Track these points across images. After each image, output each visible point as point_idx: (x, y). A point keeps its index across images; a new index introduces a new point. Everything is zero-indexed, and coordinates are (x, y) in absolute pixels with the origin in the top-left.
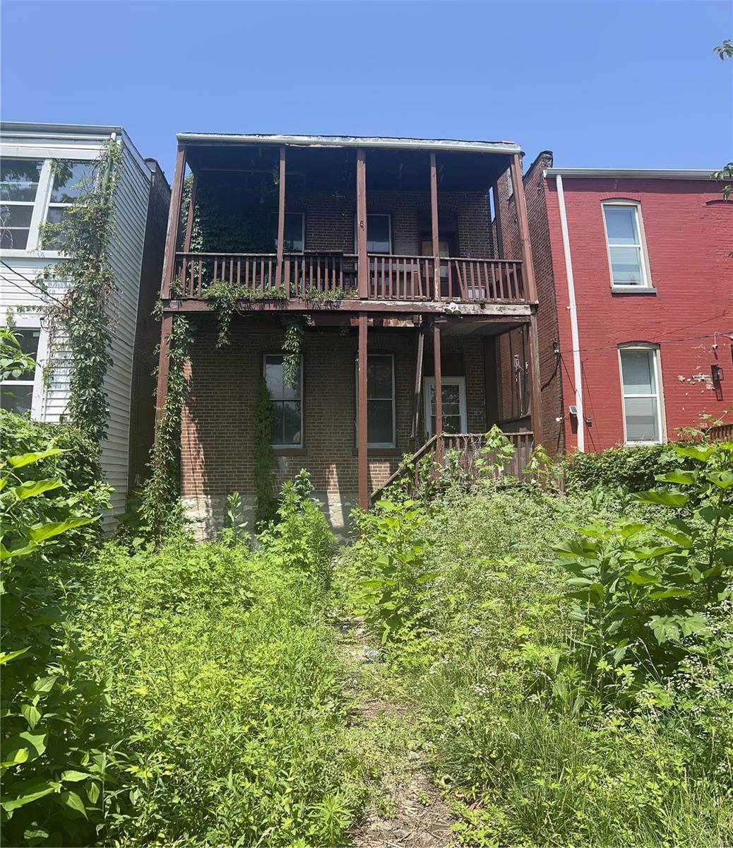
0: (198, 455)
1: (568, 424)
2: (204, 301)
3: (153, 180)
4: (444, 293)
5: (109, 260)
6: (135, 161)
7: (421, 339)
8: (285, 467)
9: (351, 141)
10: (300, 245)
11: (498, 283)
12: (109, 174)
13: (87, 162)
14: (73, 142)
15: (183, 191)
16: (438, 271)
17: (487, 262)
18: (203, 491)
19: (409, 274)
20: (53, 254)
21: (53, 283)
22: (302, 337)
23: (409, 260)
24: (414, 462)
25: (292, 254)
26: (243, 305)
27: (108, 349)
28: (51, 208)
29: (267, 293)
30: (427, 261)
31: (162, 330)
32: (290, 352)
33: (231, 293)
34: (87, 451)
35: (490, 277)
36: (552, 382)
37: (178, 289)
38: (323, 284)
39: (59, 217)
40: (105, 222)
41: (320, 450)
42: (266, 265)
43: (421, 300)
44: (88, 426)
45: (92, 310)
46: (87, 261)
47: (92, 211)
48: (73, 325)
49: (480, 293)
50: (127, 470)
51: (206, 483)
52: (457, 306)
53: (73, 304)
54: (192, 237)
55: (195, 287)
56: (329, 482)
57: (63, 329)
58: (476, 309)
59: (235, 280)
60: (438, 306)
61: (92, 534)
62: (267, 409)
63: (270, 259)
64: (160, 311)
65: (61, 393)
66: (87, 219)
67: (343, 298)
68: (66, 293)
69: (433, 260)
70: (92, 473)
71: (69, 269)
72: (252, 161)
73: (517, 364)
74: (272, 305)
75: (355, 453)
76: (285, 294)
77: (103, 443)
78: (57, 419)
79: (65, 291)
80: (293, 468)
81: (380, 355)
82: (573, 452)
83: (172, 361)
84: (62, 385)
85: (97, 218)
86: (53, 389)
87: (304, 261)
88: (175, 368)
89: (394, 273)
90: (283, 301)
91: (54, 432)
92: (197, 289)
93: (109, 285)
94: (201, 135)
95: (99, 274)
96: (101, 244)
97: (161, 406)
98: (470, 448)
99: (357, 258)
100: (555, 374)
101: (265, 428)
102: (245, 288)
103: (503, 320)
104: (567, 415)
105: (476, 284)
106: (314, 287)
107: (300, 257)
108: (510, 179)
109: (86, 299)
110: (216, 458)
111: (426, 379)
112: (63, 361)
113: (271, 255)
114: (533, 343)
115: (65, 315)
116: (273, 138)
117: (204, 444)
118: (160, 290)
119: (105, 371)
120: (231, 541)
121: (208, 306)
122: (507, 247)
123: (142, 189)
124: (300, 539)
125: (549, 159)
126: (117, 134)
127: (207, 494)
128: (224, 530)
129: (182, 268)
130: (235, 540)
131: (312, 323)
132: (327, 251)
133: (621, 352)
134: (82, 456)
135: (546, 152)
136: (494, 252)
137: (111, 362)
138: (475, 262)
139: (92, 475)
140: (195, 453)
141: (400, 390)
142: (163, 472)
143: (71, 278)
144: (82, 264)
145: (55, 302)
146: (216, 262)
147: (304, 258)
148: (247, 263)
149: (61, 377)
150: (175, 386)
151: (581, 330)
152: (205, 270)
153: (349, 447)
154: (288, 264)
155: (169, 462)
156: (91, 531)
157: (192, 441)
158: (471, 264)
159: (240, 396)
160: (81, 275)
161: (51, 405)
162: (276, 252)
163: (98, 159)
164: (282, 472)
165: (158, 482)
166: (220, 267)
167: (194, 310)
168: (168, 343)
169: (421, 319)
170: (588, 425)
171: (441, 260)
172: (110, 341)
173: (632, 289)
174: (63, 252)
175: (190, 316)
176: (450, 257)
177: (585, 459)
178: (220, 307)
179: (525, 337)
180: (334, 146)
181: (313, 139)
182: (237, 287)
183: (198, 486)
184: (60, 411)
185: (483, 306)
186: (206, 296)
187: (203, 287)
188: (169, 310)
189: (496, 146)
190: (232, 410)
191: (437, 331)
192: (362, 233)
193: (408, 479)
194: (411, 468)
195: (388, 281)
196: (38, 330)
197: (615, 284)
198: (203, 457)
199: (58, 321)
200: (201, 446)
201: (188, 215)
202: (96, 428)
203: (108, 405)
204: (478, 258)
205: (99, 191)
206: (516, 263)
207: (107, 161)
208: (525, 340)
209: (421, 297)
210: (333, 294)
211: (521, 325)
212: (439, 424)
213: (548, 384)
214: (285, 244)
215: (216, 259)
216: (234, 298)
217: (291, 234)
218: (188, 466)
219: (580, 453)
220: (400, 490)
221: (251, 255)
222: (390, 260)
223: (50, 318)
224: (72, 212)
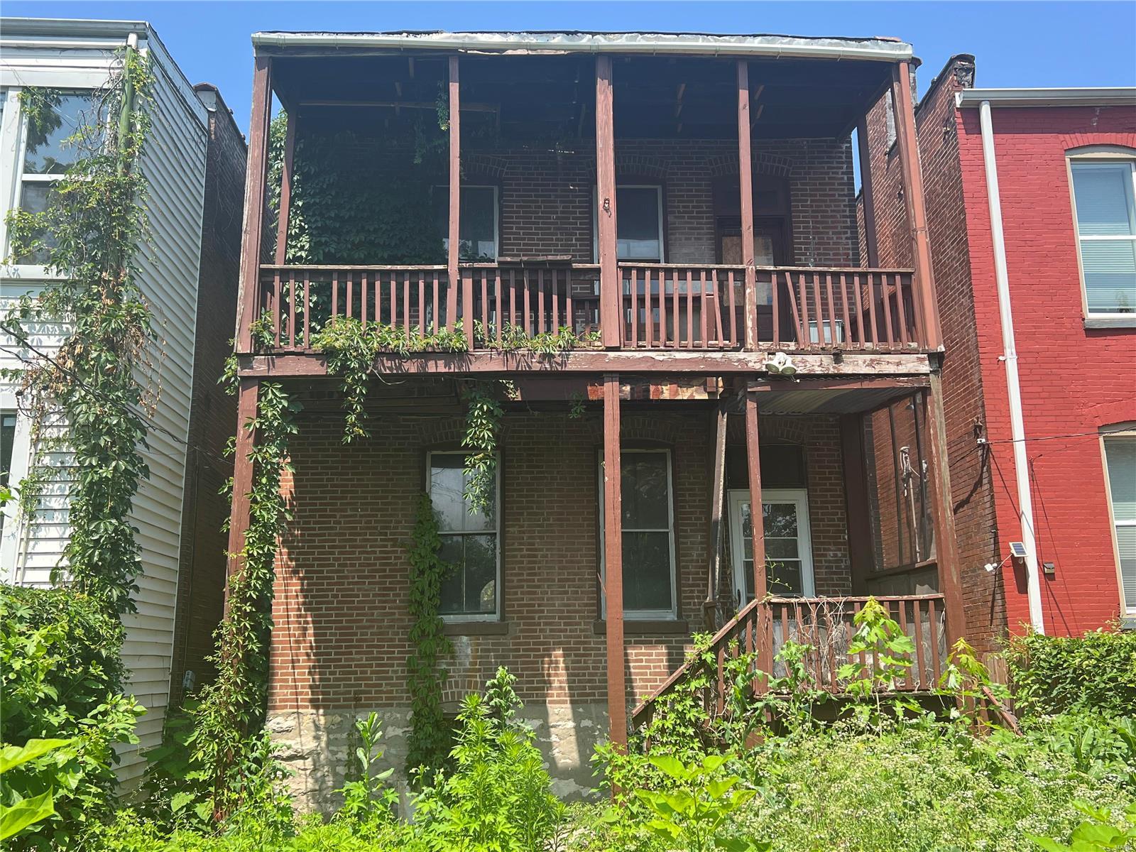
0: (304, 635)
1: (1009, 575)
2: (316, 355)
3: (212, 129)
4: (764, 334)
5: (137, 282)
6: (176, 90)
7: (722, 421)
8: (467, 656)
9: (585, 41)
10: (491, 248)
11: (866, 314)
12: (130, 116)
13: (86, 93)
14: (57, 53)
15: (270, 146)
16: (754, 294)
17: (846, 274)
18: (311, 701)
19: (697, 300)
20: (35, 271)
21: (37, 327)
22: (498, 420)
23: (696, 273)
24: (714, 649)
25: (476, 265)
26: (388, 364)
27: (140, 448)
28: (26, 184)
29: (431, 341)
30: (731, 275)
31: (239, 412)
32: (477, 449)
33: (365, 341)
34: (97, 638)
35: (852, 304)
36: (975, 497)
37: (266, 334)
38: (535, 323)
39: (43, 201)
40: (128, 209)
41: (534, 624)
42: (429, 288)
43: (721, 349)
44: (102, 589)
45: (109, 376)
46: (98, 283)
47: (103, 189)
48: (76, 403)
49: (833, 333)
50: (169, 664)
51: (318, 687)
52: (789, 359)
53: (75, 365)
54: (289, 237)
55: (298, 331)
56: (550, 682)
57: (59, 412)
58: (825, 363)
59: (371, 317)
60: (753, 359)
61: (95, 795)
62: (434, 550)
63: (436, 275)
64: (235, 376)
65: (52, 529)
66: (93, 203)
67: (573, 348)
68: (62, 344)
69: (743, 271)
70: (105, 678)
71: (66, 300)
72: (397, 84)
73: (906, 465)
74: (441, 363)
75: (601, 629)
76: (466, 342)
77: (126, 619)
78: (45, 576)
79: (59, 341)
80: (481, 657)
81: (643, 451)
82: (1022, 632)
83: (257, 469)
84: (56, 514)
85: (112, 200)
86: (40, 521)
87: (498, 279)
88: (264, 480)
89: (669, 300)
90: (461, 354)
91: (40, 604)
92: (301, 334)
93: (139, 329)
94: (299, 36)
95: (121, 309)
96: (122, 251)
97: (237, 551)
98: (822, 623)
99: (598, 270)
100: (979, 483)
101: (430, 586)
102: (389, 332)
103: (877, 384)
104: (1006, 560)
105: (826, 315)
106: (519, 328)
107: (492, 270)
108: (890, 113)
109: (100, 355)
110: (337, 641)
111: (735, 494)
112: (59, 471)
113: (436, 267)
114: (935, 428)
115: (60, 385)
116: (434, 39)
117: (315, 616)
118: (233, 337)
119: (135, 486)
120: (360, 808)
121: (322, 365)
122: (885, 245)
123: (193, 145)
124: (495, 813)
125: (968, 70)
126: (140, 37)
127: (317, 708)
128: (348, 785)
129: (273, 294)
130: (368, 804)
131: (516, 396)
132: (541, 258)
133: (1105, 441)
134: (88, 647)
135: (962, 58)
136: (858, 254)
137: (146, 471)
138: (822, 275)
139: (103, 681)
140: (297, 633)
141: (684, 513)
142: (237, 673)
143: (69, 316)
144: (88, 290)
145: (43, 362)
146: (335, 284)
147: (498, 273)
148: (393, 284)
149: (54, 499)
150: (264, 513)
151: (1026, 402)
152: (314, 299)
153: (588, 617)
154: (468, 284)
155: (248, 654)
156: (94, 789)
157: (293, 610)
158: (816, 278)
159: (382, 528)
160: (88, 310)
161: (36, 551)
162: (446, 262)
163: (106, 86)
164: (460, 664)
165: (227, 692)
166: (342, 292)
167: (297, 374)
168: (249, 437)
169: (721, 384)
170: (1047, 577)
171: (758, 272)
172: (144, 432)
173: (1123, 321)
174: (54, 267)
175: (290, 384)
176: (775, 265)
177: (1047, 649)
178: (344, 367)
179: (920, 416)
180: (552, 53)
181: (512, 39)
182: (375, 329)
183: (301, 693)
184: (52, 561)
185: (838, 357)
186: (318, 347)
187: (312, 330)
188: (251, 374)
189: (866, 47)
190: (367, 553)
191: (751, 406)
192: (607, 223)
193: (704, 680)
194: (709, 660)
195: (658, 315)
196: (12, 414)
197: (1091, 311)
198: (313, 639)
199: (49, 398)
200: (309, 619)
201: (280, 194)
202: (115, 593)
203: (140, 548)
204: (830, 266)
205: (113, 149)
206: (901, 274)
207: (123, 90)
208: (920, 422)
209: (721, 342)
210: (556, 339)
211: (911, 393)
212: (760, 580)
213: (966, 501)
214: (462, 249)
215: (335, 276)
216: (371, 350)
217: (474, 228)
218: (282, 655)
219: (1038, 636)
220: (689, 702)
221: (399, 267)
222: (662, 275)
223: (34, 392)
224: (66, 191)
